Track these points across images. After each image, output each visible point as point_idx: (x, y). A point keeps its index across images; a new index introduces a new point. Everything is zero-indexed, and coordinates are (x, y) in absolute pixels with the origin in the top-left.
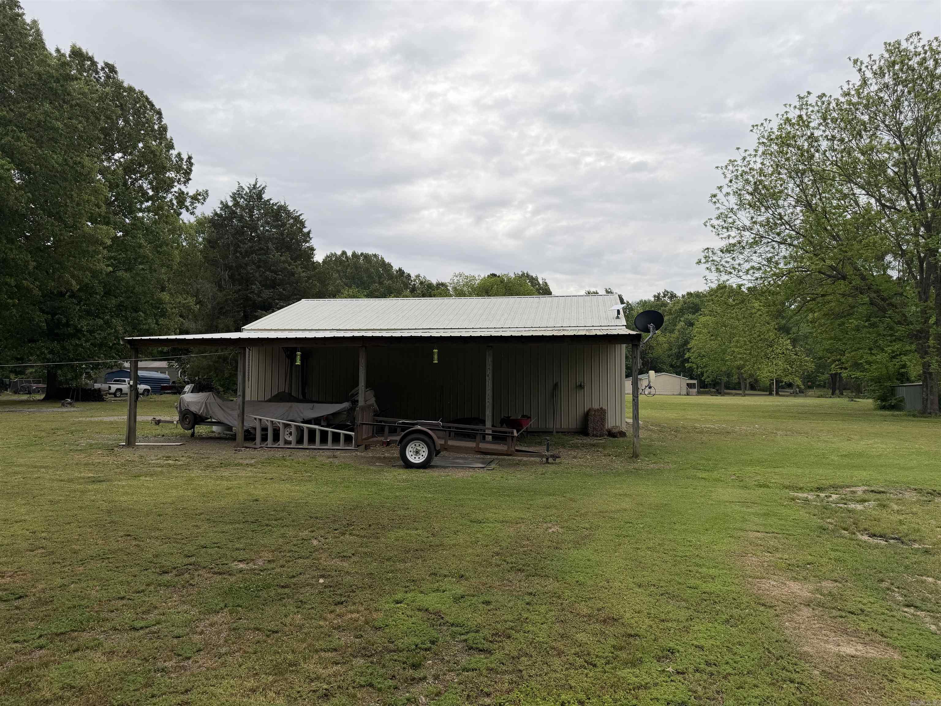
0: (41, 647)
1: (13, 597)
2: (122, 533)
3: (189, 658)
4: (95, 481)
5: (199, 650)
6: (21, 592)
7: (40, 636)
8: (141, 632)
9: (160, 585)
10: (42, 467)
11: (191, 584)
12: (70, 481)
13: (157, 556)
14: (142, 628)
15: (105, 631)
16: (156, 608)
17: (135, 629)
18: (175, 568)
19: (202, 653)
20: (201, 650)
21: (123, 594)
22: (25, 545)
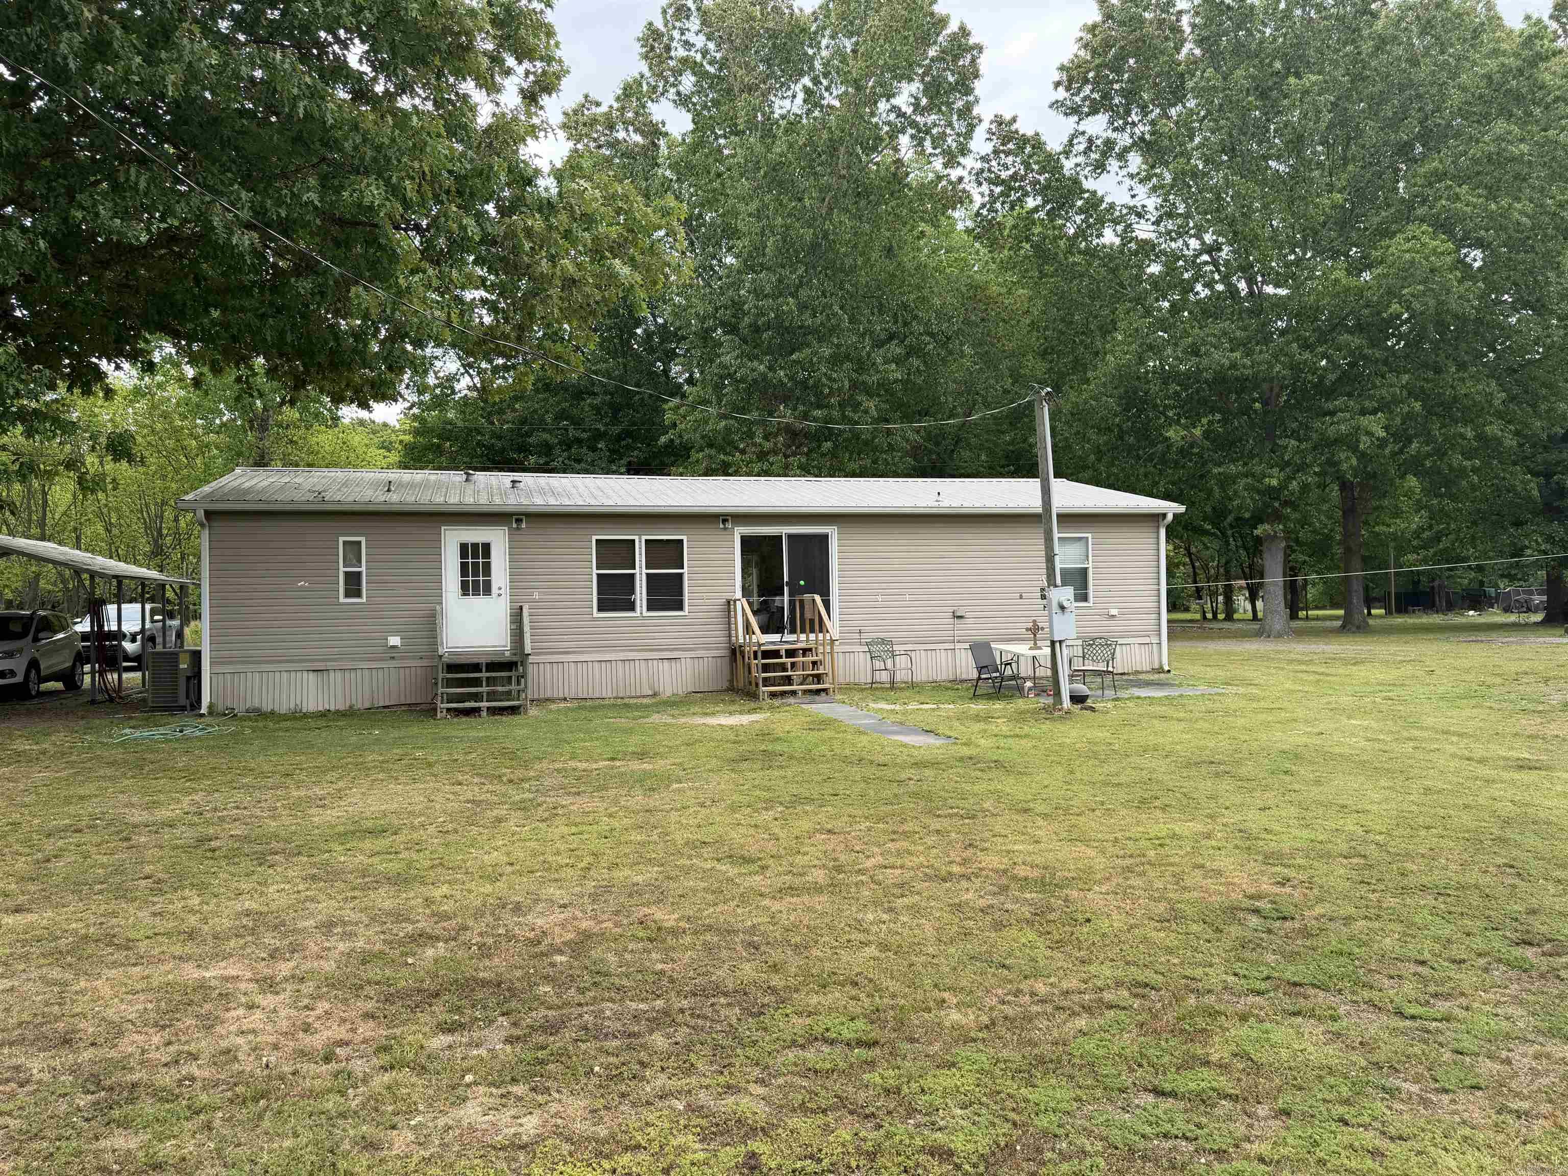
0: (1259, 993)
1: (1275, 915)
2: (1500, 861)
3: (1446, 1091)
4: (1522, 766)
5: (1477, 1087)
6: (1289, 910)
7: (1268, 978)
8: (1408, 1023)
9: (1500, 960)
10: (1455, 734)
11: (1558, 977)
12: (1482, 761)
13: (1533, 912)
14: (1413, 1017)
15: (1355, 1002)
16: (1463, 994)
17: (1400, 1014)
18: (1549, 940)
19: (1479, 1093)
20: (1480, 1088)
21: (1427, 956)
22: (1344, 847)
